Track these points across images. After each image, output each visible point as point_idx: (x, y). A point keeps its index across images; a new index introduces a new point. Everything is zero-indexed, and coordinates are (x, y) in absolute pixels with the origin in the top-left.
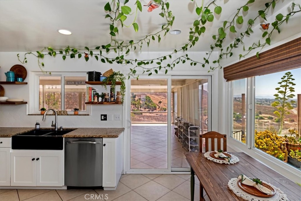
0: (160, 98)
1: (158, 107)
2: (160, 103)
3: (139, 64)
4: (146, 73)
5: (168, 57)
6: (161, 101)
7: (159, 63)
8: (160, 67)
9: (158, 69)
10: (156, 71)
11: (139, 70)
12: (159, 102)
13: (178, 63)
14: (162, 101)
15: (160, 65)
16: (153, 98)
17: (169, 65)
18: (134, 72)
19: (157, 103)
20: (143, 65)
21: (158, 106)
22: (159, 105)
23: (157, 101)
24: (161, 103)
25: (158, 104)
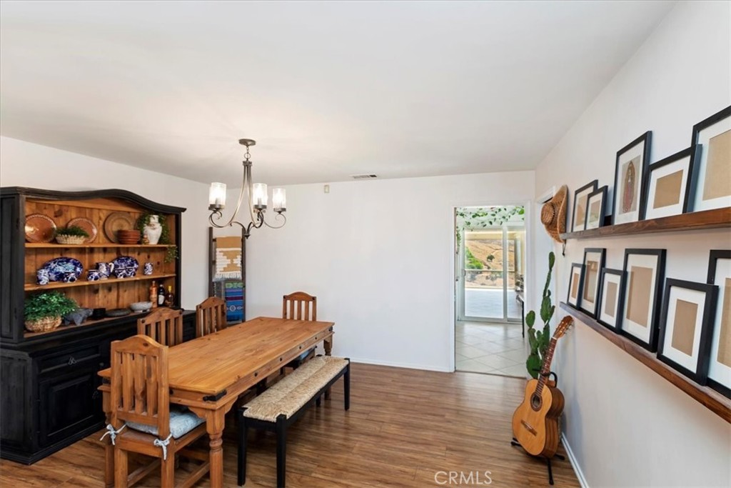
0: (491, 247)
1: (485, 268)
2: (491, 259)
3: (474, 217)
4: (480, 225)
5: (503, 210)
6: (493, 254)
7: (494, 215)
8: (495, 219)
9: (493, 221)
10: (491, 223)
11: (474, 221)
12: (488, 258)
13: (513, 214)
14: (496, 254)
15: (494, 217)
16: (475, 248)
17: (504, 217)
18: (469, 223)
19: (484, 259)
20: (477, 217)
21: (485, 265)
22: (488, 263)
23: (484, 254)
24: (493, 260)
25: (486, 262)
